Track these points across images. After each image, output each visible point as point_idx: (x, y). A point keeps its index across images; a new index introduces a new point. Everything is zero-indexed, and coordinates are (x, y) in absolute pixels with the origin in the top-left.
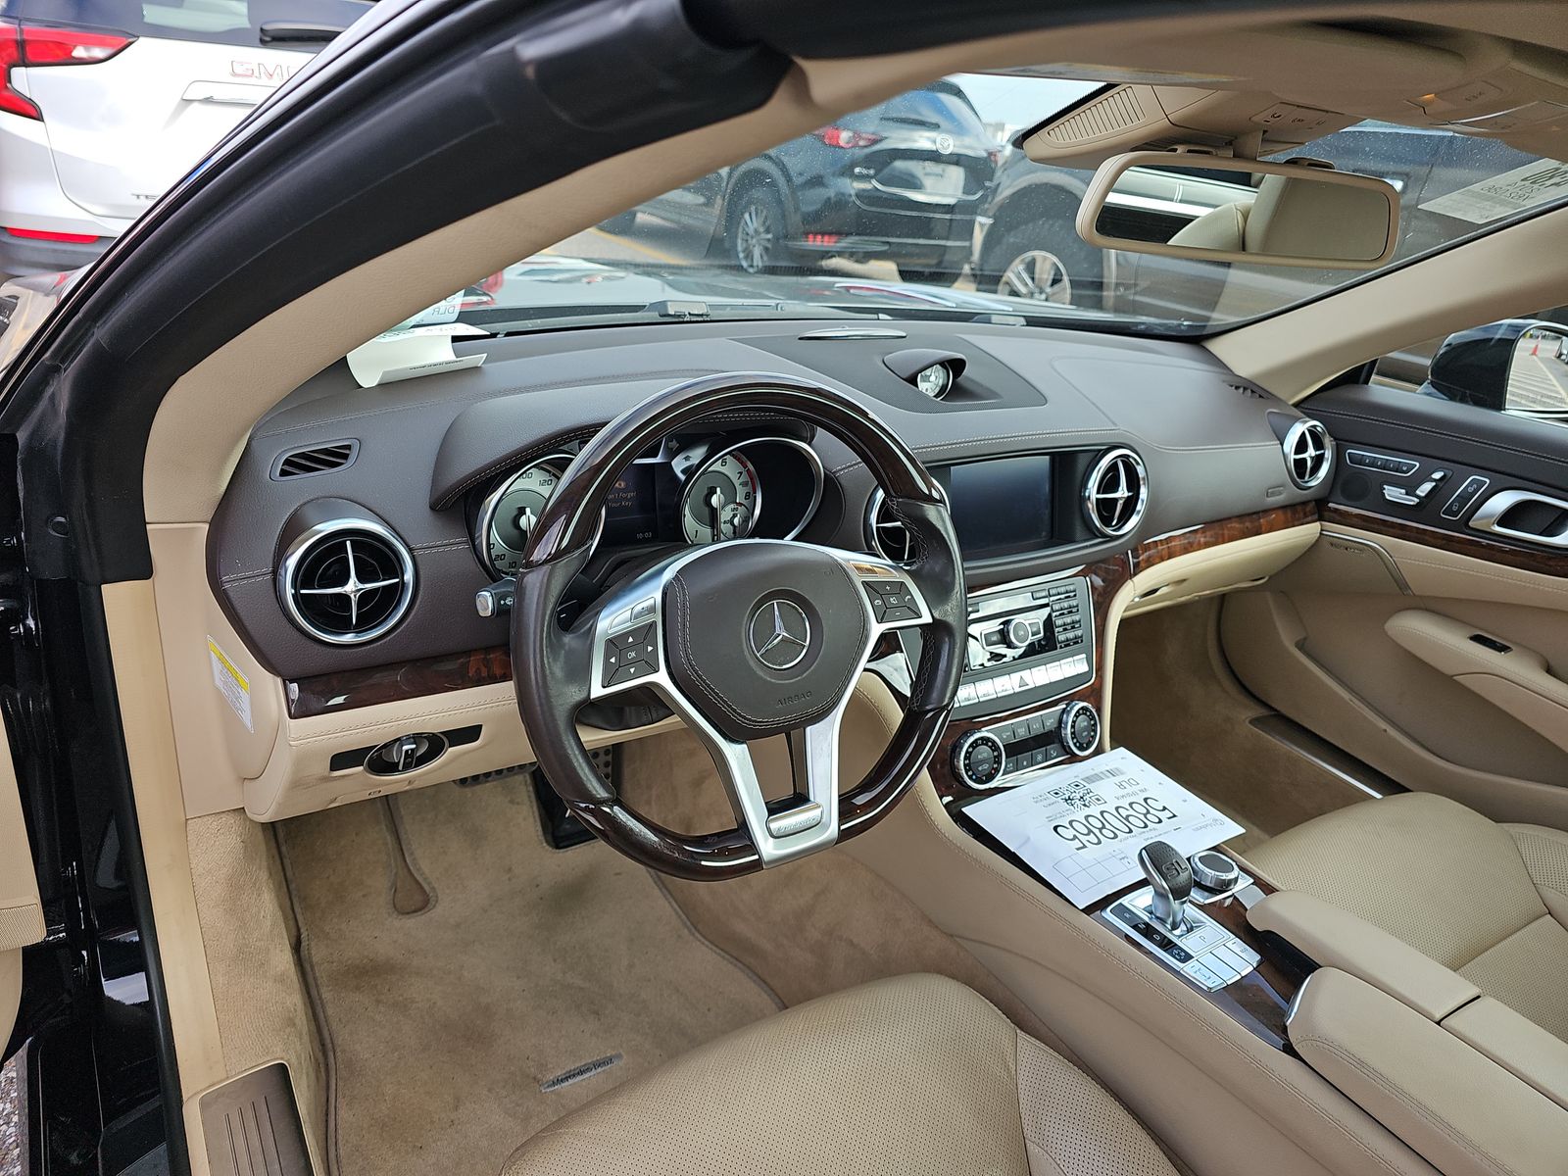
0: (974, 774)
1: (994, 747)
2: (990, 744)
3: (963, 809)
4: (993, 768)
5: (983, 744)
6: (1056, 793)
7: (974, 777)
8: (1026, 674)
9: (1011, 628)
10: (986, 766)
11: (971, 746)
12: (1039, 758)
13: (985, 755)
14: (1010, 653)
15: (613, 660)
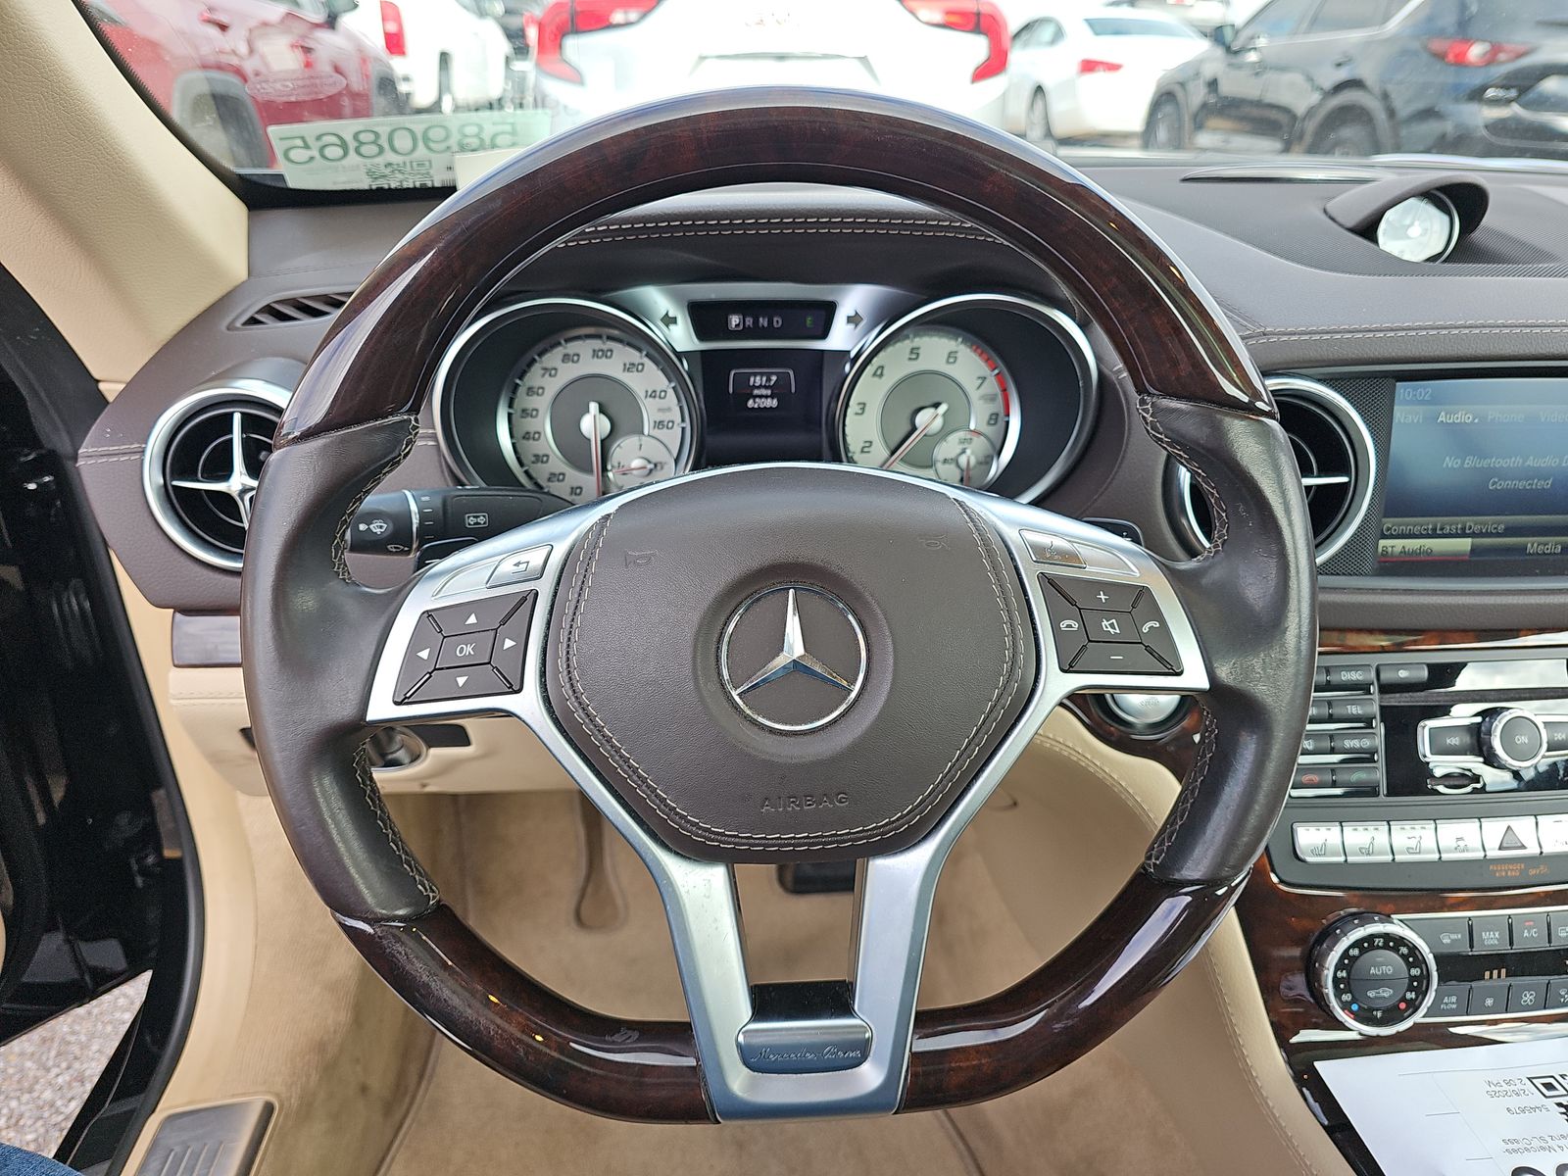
0: (1354, 1000)
1: (1413, 957)
2: (1404, 950)
3: (1317, 1064)
4: (1403, 999)
5: (1386, 947)
6: (1549, 1086)
7: (1355, 1007)
8: (1523, 827)
9: (1498, 725)
10: (1386, 993)
11: (1357, 944)
12: (1528, 998)
13: (1389, 970)
14: (1491, 776)
15: (424, 654)
